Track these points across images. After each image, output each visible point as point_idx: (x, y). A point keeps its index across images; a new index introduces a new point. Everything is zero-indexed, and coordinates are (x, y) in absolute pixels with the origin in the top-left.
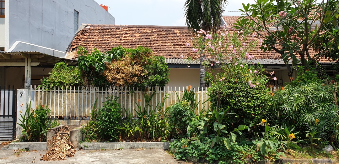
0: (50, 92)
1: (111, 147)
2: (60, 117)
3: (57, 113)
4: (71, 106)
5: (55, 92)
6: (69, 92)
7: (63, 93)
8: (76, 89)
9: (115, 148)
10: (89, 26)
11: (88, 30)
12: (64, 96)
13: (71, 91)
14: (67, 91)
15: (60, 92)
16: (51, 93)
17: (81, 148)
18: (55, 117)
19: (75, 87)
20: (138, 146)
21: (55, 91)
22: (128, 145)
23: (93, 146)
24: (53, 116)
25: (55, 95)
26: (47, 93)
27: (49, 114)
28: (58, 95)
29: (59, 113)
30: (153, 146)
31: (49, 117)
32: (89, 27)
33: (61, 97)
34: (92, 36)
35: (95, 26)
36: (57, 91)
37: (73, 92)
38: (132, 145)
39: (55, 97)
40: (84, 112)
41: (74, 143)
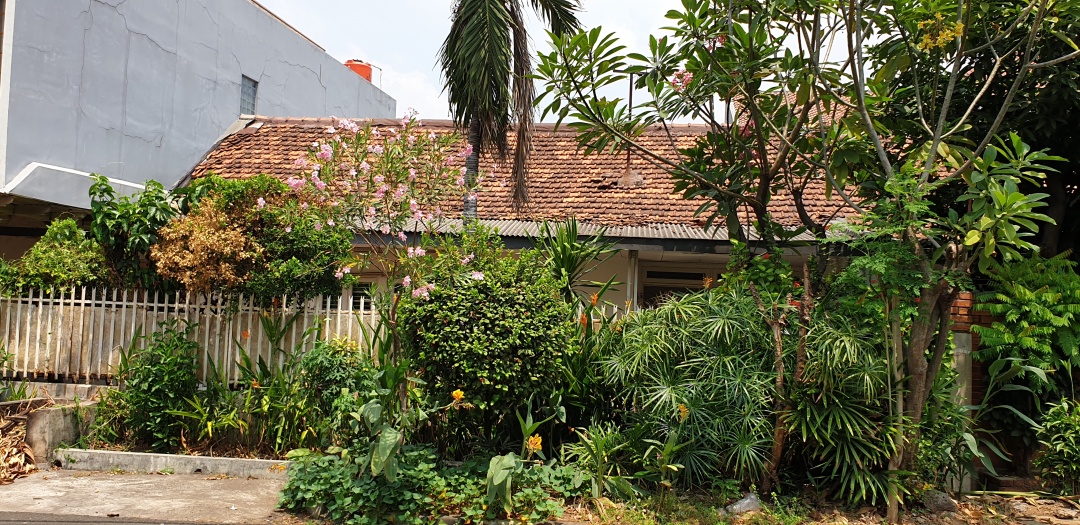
0: (16, 302)
1: (140, 466)
2: (38, 373)
3: (31, 364)
4: (69, 345)
5: (30, 303)
6: (69, 304)
7: (51, 306)
8: (88, 297)
9: (152, 469)
10: (261, 120)
11: (253, 132)
12: (55, 315)
13: (73, 301)
14: (61, 301)
15: (44, 303)
16: (20, 305)
17: (58, 464)
18: (25, 375)
19: (84, 290)
20: (216, 466)
21: (30, 299)
22: (189, 462)
23: (91, 458)
24: (21, 370)
25: (29, 311)
26: (9, 304)
27: (11, 365)
28: (37, 311)
29: (37, 362)
30: (258, 472)
31: (10, 372)
32: (257, 125)
33: (45, 317)
34: (257, 151)
35: (277, 122)
36: (35, 300)
37: (79, 305)
38: (198, 462)
39: (29, 317)
40: (105, 363)
41: (36, 449)
